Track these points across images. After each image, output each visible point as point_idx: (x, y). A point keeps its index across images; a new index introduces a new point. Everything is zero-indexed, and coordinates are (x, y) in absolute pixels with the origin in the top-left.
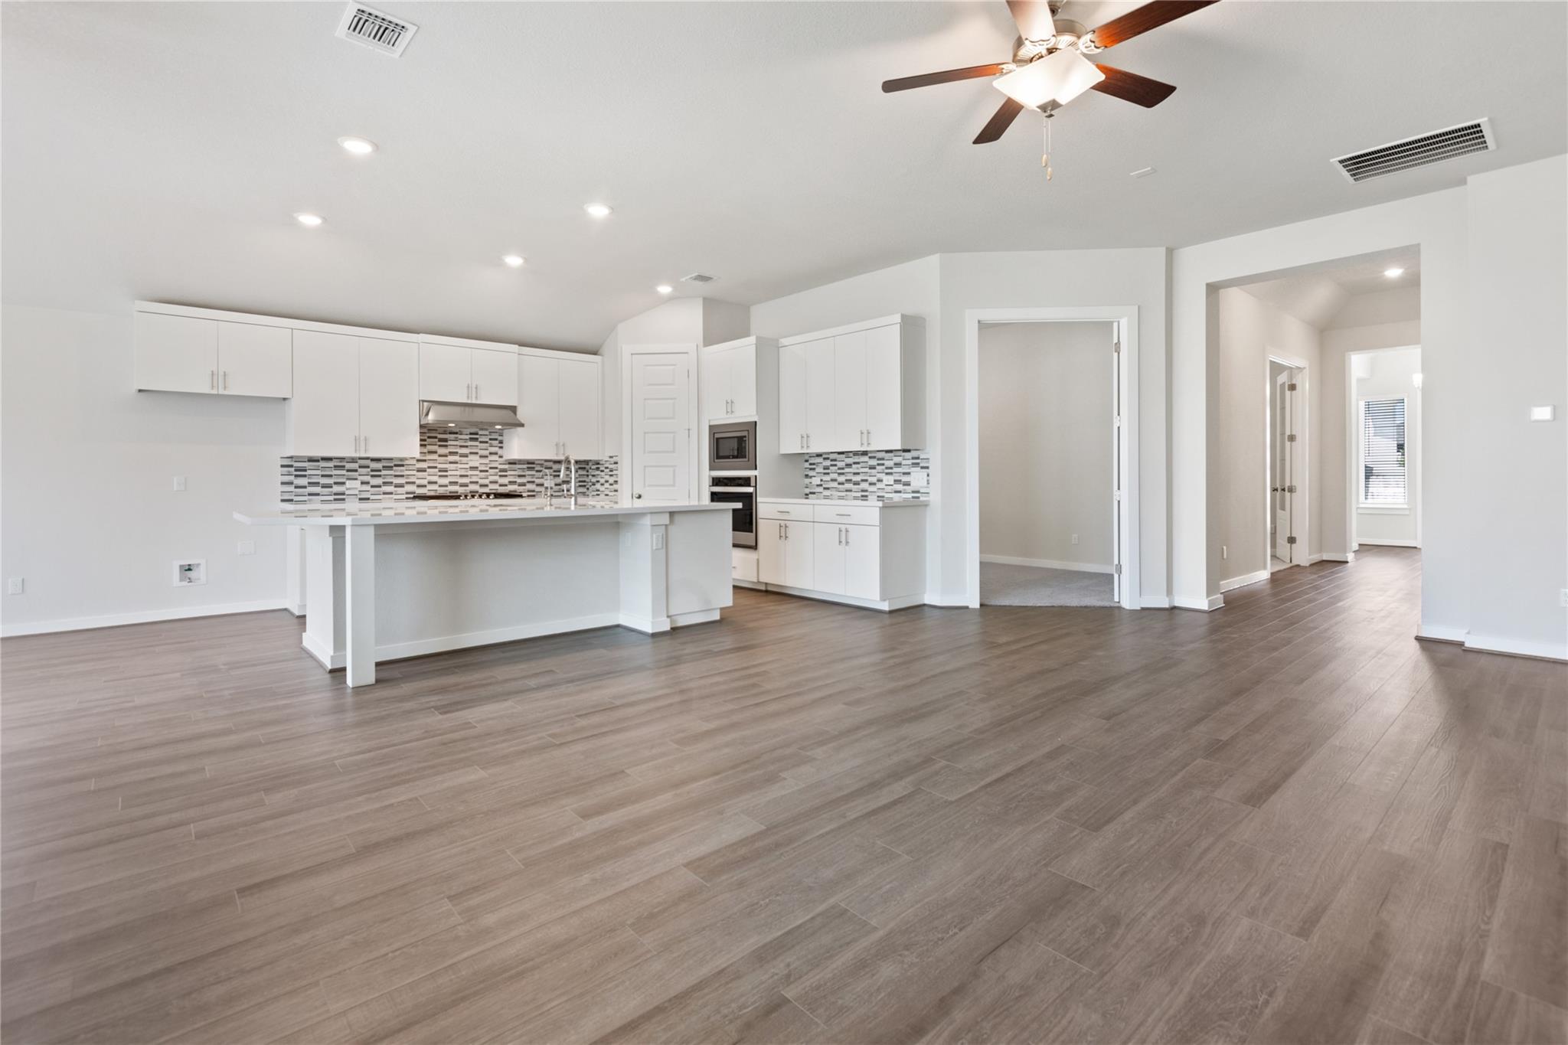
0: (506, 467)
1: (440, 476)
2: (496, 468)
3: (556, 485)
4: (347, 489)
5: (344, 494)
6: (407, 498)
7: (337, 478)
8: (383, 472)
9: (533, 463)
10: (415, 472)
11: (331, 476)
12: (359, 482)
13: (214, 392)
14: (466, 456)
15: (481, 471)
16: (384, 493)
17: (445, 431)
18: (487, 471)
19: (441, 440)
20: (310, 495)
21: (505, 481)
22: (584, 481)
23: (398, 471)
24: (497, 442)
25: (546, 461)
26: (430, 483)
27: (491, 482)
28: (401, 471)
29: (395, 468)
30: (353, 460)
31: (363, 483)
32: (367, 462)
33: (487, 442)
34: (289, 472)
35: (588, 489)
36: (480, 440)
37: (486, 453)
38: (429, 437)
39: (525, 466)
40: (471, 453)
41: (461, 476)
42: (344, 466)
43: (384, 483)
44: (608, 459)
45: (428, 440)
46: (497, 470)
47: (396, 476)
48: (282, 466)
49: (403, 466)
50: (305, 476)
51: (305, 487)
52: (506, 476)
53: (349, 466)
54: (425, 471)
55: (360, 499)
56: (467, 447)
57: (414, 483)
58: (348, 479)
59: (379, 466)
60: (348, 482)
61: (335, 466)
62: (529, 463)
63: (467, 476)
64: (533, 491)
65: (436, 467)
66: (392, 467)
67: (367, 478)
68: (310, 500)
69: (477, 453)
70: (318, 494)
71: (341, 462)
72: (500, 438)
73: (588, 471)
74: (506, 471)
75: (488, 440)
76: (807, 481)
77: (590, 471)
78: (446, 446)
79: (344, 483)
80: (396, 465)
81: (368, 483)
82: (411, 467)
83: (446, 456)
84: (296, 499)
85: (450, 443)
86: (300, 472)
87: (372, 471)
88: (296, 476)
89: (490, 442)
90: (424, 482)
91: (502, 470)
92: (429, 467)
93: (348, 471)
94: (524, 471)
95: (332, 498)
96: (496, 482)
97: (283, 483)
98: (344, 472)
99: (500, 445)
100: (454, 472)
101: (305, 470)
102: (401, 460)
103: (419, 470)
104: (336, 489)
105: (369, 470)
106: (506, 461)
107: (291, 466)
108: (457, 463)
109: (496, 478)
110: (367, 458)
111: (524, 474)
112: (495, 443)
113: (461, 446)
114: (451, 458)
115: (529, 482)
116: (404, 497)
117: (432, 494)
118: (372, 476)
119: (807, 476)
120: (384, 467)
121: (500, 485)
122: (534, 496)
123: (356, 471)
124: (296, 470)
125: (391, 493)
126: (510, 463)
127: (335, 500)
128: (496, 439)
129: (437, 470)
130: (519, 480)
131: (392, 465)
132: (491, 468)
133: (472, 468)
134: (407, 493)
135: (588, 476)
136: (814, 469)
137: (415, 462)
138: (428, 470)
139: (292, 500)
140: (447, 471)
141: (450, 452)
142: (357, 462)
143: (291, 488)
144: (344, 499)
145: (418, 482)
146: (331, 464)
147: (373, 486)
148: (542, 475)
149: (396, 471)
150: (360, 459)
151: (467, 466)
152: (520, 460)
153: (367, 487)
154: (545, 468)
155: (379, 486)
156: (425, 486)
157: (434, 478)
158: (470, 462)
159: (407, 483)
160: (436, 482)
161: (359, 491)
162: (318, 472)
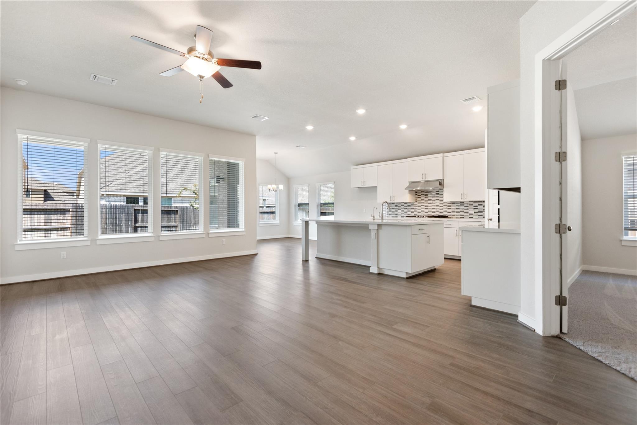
0: (451, 205)
1: (425, 209)
2: (446, 205)
5: (397, 214)
7: (396, 209)
8: (408, 207)
9: (463, 203)
10: (417, 207)
11: (394, 209)
12: (401, 211)
13: (362, 186)
14: (435, 201)
15: (440, 207)
17: (427, 191)
18: (443, 207)
19: (425, 195)
21: (450, 211)
23: (412, 207)
25: (470, 201)
26: (422, 211)
27: (444, 211)
28: (413, 207)
29: (411, 206)
30: (400, 203)
31: (402, 211)
38: (422, 194)
39: (459, 204)
40: (436, 199)
41: (433, 209)
43: (408, 211)
45: (421, 195)
46: (447, 206)
47: (411, 209)
49: (413, 205)
52: (451, 209)
53: (399, 205)
54: (420, 207)
55: (402, 216)
56: (435, 197)
58: (398, 210)
60: (398, 211)
62: (461, 203)
63: (435, 209)
64: (463, 215)
65: (424, 205)
66: (410, 205)
67: (403, 209)
69: (438, 199)
70: (391, 214)
71: (397, 204)
74: (451, 207)
80: (412, 205)
81: (403, 211)
82: (416, 206)
83: (427, 201)
85: (429, 196)
87: (405, 207)
90: (420, 211)
91: (448, 206)
92: (422, 205)
94: (459, 207)
95: (394, 216)
96: (446, 211)
98: (397, 207)
100: (430, 207)
103: (418, 207)
104: (396, 213)
105: (404, 206)
108: (431, 203)
109: (446, 209)
110: (403, 203)
111: (459, 208)
113: (433, 197)
114: (429, 202)
115: (461, 211)
118: (405, 209)
120: (408, 205)
121: (448, 213)
122: (464, 217)
123: (400, 207)
126: (452, 203)
129: (424, 206)
132: (444, 205)
133: (437, 205)
138: (421, 206)
140: (427, 207)
141: (429, 200)
143: (385, 212)
145: (418, 211)
146: (394, 205)
147: (405, 212)
148: (468, 208)
149: (411, 207)
150: (402, 203)
151: (435, 205)
152: (457, 202)
153: (403, 212)
154: (469, 205)
155: (406, 212)
156: (420, 212)
157: (423, 210)
158: (436, 203)
159: (415, 211)
160: (424, 211)
161: (401, 214)
162: (391, 208)
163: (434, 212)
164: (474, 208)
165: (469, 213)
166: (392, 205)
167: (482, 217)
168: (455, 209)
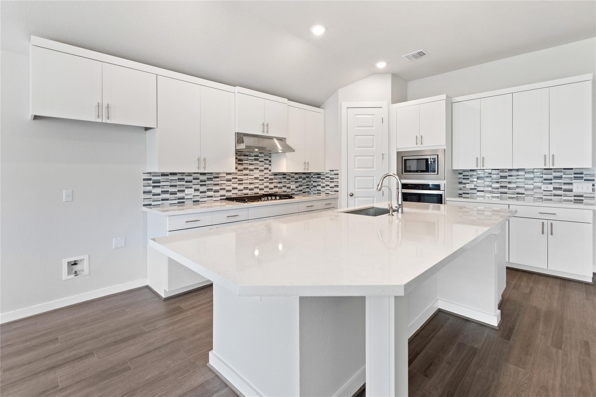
0: (272, 177)
1: (239, 184)
2: (267, 178)
3: (296, 187)
4: (186, 195)
5: (184, 198)
6: (221, 199)
7: (180, 187)
8: (208, 182)
9: (285, 175)
10: (225, 182)
11: (176, 186)
12: (193, 190)
13: (99, 120)
14: (252, 170)
15: (260, 180)
16: (208, 197)
18: (263, 180)
20: (163, 200)
21: (272, 186)
22: (309, 185)
23: (215, 181)
24: (268, 161)
25: (291, 173)
26: (233, 188)
27: (265, 187)
28: (218, 181)
29: (214, 179)
30: (190, 175)
31: (195, 190)
32: (198, 175)
33: (263, 161)
34: (148, 184)
35: (310, 189)
36: (259, 160)
37: (262, 168)
39: (282, 176)
40: (255, 169)
41: (250, 183)
42: (184, 179)
43: (208, 190)
44: (329, 172)
46: (268, 179)
47: (215, 185)
48: (144, 180)
49: (218, 177)
50: (159, 186)
51: (159, 195)
52: (272, 183)
53: (187, 178)
54: (231, 181)
55: (194, 202)
56: (253, 164)
57: (224, 189)
58: (186, 188)
59: (204, 178)
61: (179, 179)
62: (283, 175)
63: (253, 183)
65: (236, 178)
66: (212, 179)
67: (198, 187)
68: (162, 204)
69: (258, 169)
70: (167, 200)
71: (182, 176)
72: (270, 159)
73: (310, 179)
74: (273, 180)
75: (263, 160)
76: (461, 186)
77: (311, 178)
78: (242, 164)
79: (184, 191)
80: (215, 177)
81: (198, 190)
82: (223, 179)
83: (242, 171)
84: (153, 203)
85: (244, 162)
86: (156, 184)
87: (201, 181)
88: (154, 187)
89: (265, 161)
90: (230, 188)
91: (271, 179)
92: (233, 178)
93: (187, 182)
94: (281, 180)
95: (176, 202)
96: (268, 187)
97: (144, 192)
98: (184, 183)
99: (270, 163)
101: (160, 182)
102: (218, 174)
103: (227, 180)
104: (179, 195)
105: (199, 181)
106: (273, 173)
107: (150, 179)
108: (247, 175)
110: (198, 173)
111: (281, 181)
112: (267, 162)
113: (250, 164)
114: (245, 172)
116: (219, 198)
117: (234, 196)
118: (201, 185)
119: (460, 183)
120: (208, 179)
121: (270, 189)
123: (191, 182)
124: (153, 183)
125: (212, 197)
126: (274, 175)
127: (179, 203)
128: (268, 160)
129: (237, 180)
130: (279, 185)
132: (265, 178)
133: (256, 178)
134: (221, 196)
135: (310, 181)
136: (468, 179)
137: (225, 175)
138: (232, 180)
139: (150, 205)
140: (242, 181)
141: (244, 168)
142: (192, 176)
143: (150, 196)
144: (184, 202)
145: (227, 188)
146: (176, 177)
147: (201, 192)
148: (290, 182)
149: (214, 181)
150: (193, 173)
151: (253, 177)
152: (279, 173)
153: (198, 193)
154: (291, 177)
155: (205, 192)
156: (231, 191)
157: (236, 186)
158: (254, 174)
159: (221, 189)
160: (236, 188)
161: (193, 196)
162: (168, 183)
163: (251, 189)
164: (296, 182)
165: (291, 188)
167: (302, 192)
168: (277, 184)
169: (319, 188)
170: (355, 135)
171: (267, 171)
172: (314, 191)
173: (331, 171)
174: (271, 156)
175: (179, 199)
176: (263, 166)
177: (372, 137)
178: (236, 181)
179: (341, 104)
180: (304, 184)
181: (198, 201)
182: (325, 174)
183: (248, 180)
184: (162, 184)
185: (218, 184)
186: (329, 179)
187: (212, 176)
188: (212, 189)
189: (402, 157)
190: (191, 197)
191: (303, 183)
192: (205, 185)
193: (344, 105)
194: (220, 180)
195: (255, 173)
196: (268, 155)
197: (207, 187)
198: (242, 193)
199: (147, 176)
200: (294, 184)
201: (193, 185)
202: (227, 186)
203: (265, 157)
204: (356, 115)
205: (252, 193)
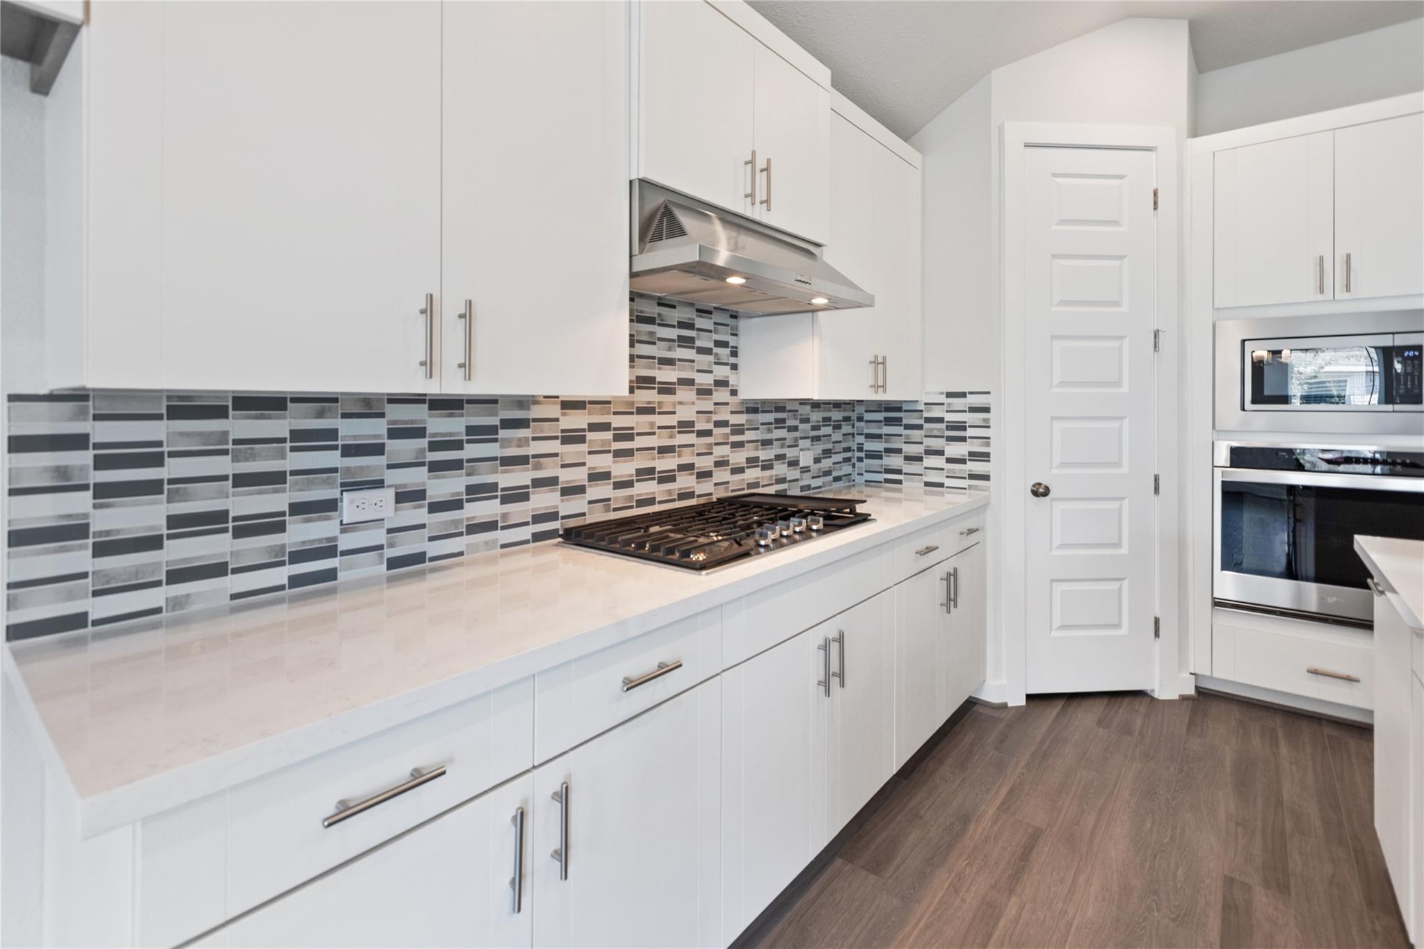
0: (742, 419)
1: (617, 454)
2: (725, 424)
4: (346, 528)
5: (329, 551)
6: (537, 537)
7: (308, 486)
9: (783, 409)
10: (554, 447)
11: (276, 479)
12: (388, 495)
14: (667, 389)
15: (700, 434)
16: (473, 528)
18: (709, 433)
20: (176, 576)
21: (739, 458)
22: (850, 450)
23: (511, 442)
24: (727, 351)
25: (801, 403)
26: (593, 477)
27: (715, 464)
28: (522, 442)
29: (503, 434)
30: (368, 406)
31: (405, 497)
32: (419, 413)
33: (709, 352)
34: (62, 472)
35: (854, 466)
36: (698, 343)
37: (707, 381)
39: (770, 417)
40: (681, 383)
41: (662, 450)
42: (332, 434)
43: (470, 490)
44: (943, 399)
46: (727, 430)
47: (508, 462)
48: (18, 444)
50: (150, 488)
51: (153, 543)
52: (740, 444)
53: (352, 430)
54: (582, 440)
55: (393, 563)
56: (672, 362)
57: (553, 481)
58: (348, 486)
59: (453, 426)
60: (346, 500)
61: (296, 435)
62: (777, 409)
63: (672, 449)
65: (606, 427)
66: (492, 430)
67: (416, 478)
68: (176, 603)
69: (691, 382)
70: (218, 570)
71: (320, 415)
72: (732, 342)
73: (854, 426)
74: (742, 432)
75: (711, 345)
77: (857, 424)
79: (330, 506)
80: (506, 424)
81: (418, 496)
82: (547, 429)
84: (102, 608)
85: (639, 349)
86: (129, 471)
87: (434, 446)
88: (104, 492)
89: (715, 350)
90: (578, 476)
91: (736, 430)
92: (593, 427)
93: (349, 451)
94: (770, 431)
95: (280, 575)
96: (723, 463)
97: (18, 538)
98: (331, 459)
99: (733, 360)
102: (523, 402)
104: (300, 532)
105: (423, 443)
106: (743, 402)
107: (78, 442)
109: (724, 451)
110: (417, 399)
111: (769, 436)
112: (724, 352)
113: (662, 362)
115: (775, 457)
116: (526, 533)
117: (598, 516)
118: (435, 467)
120: (471, 430)
123: (378, 450)
124: (101, 463)
125: (491, 526)
126: (748, 411)
127: (295, 581)
128: (726, 345)
129: (609, 435)
130: (764, 454)
131: (495, 421)
132: (717, 424)
133: (685, 426)
134: (538, 519)
135: (853, 435)
137: (554, 411)
138: (590, 436)
139: (78, 621)
140: (630, 438)
142: (382, 415)
143: (79, 558)
144: (331, 575)
146: (278, 426)
147: (435, 508)
148: (796, 439)
149: (506, 443)
150: (391, 400)
151: (671, 420)
152: (764, 402)
153: (415, 514)
154: (801, 421)
155: (456, 505)
156: (581, 490)
157: (603, 462)
158: (678, 408)
159: (538, 483)
160: (606, 476)
161: (390, 531)
162: (223, 465)
163: (667, 478)
164: (813, 439)
166: (240, 426)
167: (831, 478)
168: (757, 449)
169: (895, 461)
170: (1054, 256)
171: (722, 395)
172: (866, 471)
173: (949, 395)
174: (737, 328)
175: (298, 556)
176: (711, 372)
177: (1116, 263)
178: (604, 442)
179: (1001, 129)
180: (839, 447)
181: (419, 558)
182: (921, 407)
183: (654, 434)
184: (173, 468)
185: (523, 460)
186: (943, 426)
187: (495, 415)
188: (494, 486)
189: (1244, 341)
190: (377, 536)
191: (834, 442)
192: (456, 465)
193: (1016, 132)
194: (534, 439)
195: (680, 403)
196: (727, 325)
197: (468, 474)
198: (631, 497)
199: (43, 422)
200: (809, 449)
201: (390, 467)
202: (563, 466)
203: (716, 332)
204: (1055, 175)
205: (669, 492)
